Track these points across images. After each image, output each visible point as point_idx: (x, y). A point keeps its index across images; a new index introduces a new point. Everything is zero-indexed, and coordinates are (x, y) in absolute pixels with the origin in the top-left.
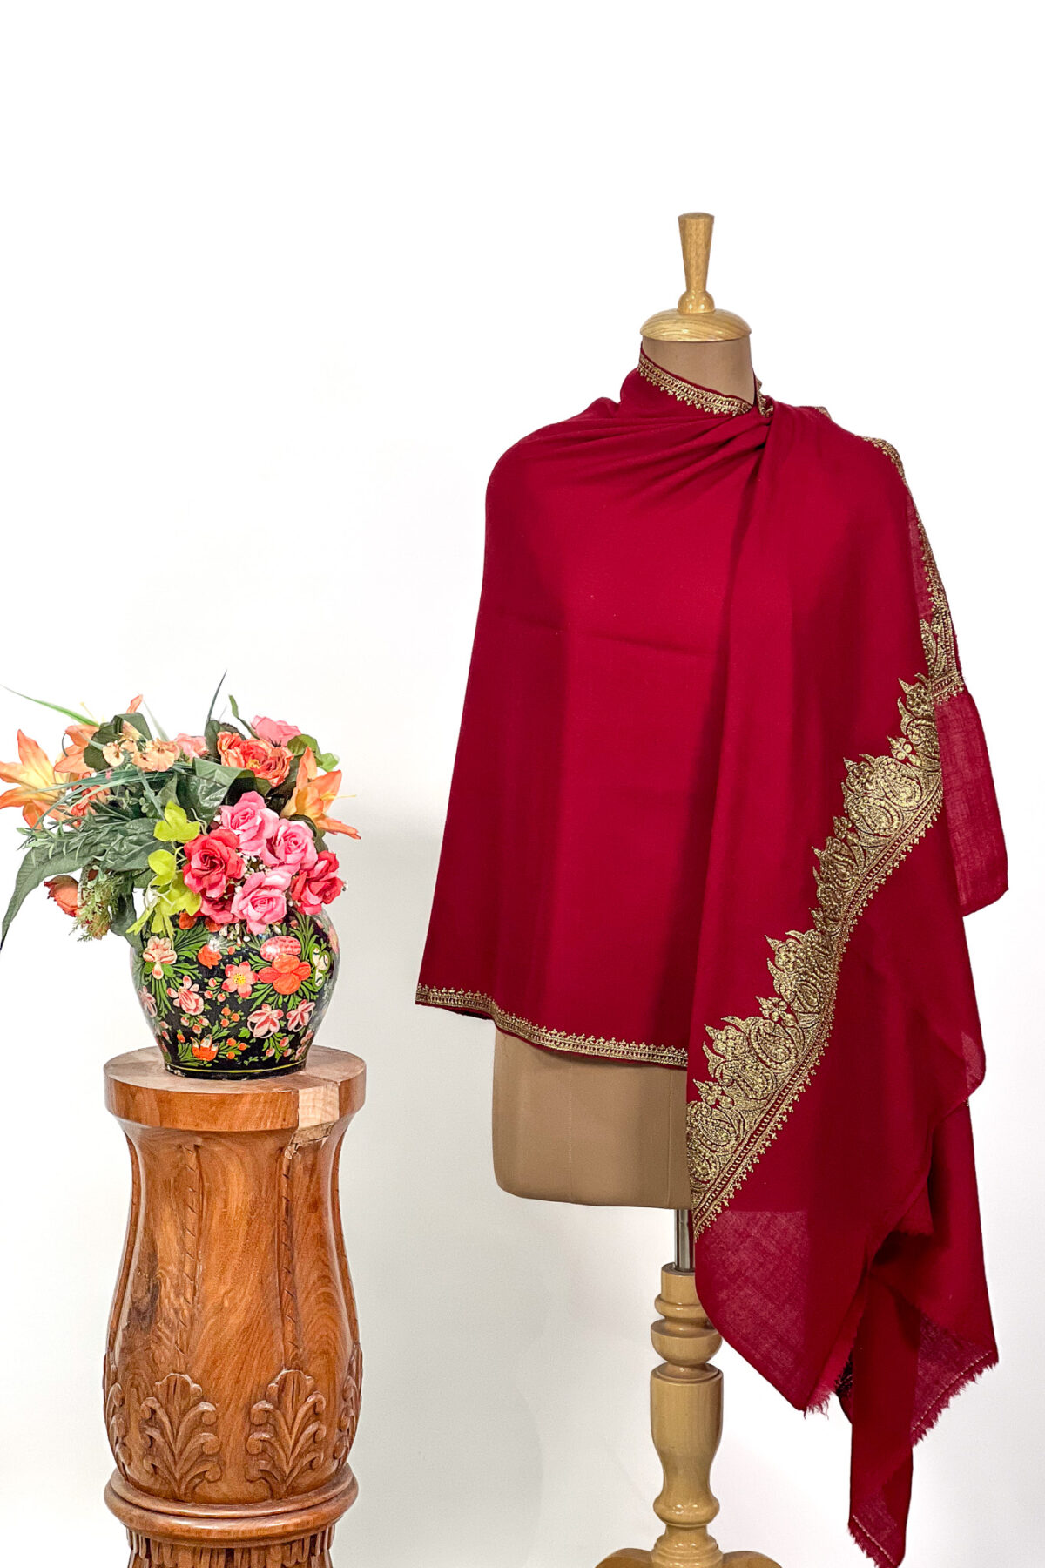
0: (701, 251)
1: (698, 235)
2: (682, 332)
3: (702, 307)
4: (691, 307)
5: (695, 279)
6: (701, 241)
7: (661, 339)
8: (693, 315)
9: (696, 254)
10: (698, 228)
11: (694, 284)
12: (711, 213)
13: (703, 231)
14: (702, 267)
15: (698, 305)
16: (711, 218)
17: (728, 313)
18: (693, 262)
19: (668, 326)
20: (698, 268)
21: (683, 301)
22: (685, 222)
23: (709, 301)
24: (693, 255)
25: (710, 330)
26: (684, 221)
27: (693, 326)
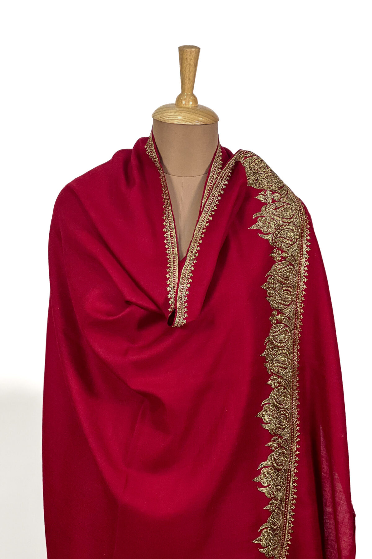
0: (192, 69)
1: (191, 59)
2: (178, 118)
3: (191, 103)
4: (184, 102)
5: (187, 86)
6: (192, 63)
7: (167, 121)
8: (185, 108)
9: (189, 71)
10: (190, 55)
11: (187, 88)
12: (199, 47)
13: (194, 56)
14: (192, 79)
15: (189, 102)
16: (198, 49)
17: (205, 107)
18: (187, 75)
19: (171, 114)
20: (189, 79)
21: (179, 99)
22: (184, 50)
23: (195, 100)
24: (187, 71)
25: (196, 117)
26: (182, 50)
27: (187, 115)
